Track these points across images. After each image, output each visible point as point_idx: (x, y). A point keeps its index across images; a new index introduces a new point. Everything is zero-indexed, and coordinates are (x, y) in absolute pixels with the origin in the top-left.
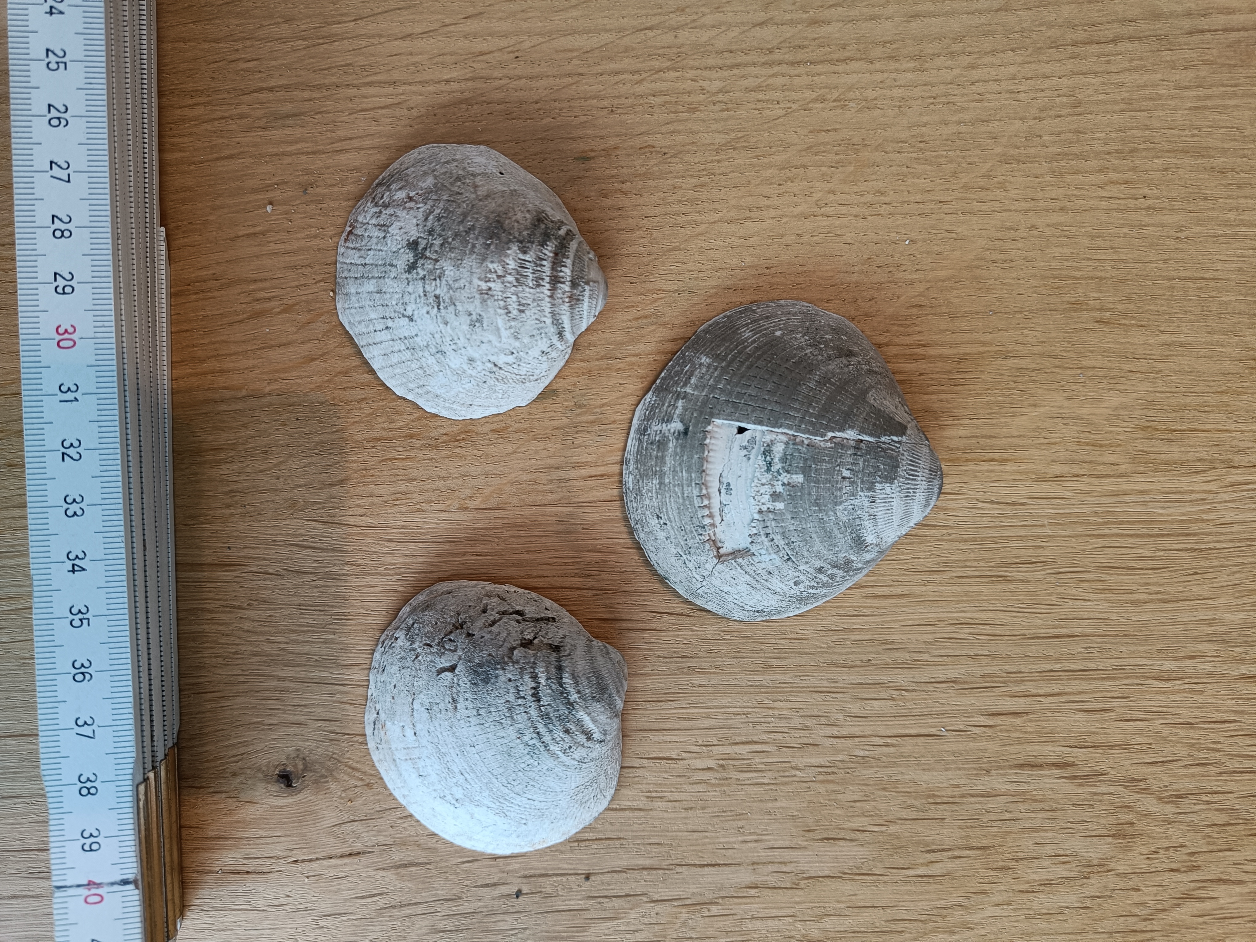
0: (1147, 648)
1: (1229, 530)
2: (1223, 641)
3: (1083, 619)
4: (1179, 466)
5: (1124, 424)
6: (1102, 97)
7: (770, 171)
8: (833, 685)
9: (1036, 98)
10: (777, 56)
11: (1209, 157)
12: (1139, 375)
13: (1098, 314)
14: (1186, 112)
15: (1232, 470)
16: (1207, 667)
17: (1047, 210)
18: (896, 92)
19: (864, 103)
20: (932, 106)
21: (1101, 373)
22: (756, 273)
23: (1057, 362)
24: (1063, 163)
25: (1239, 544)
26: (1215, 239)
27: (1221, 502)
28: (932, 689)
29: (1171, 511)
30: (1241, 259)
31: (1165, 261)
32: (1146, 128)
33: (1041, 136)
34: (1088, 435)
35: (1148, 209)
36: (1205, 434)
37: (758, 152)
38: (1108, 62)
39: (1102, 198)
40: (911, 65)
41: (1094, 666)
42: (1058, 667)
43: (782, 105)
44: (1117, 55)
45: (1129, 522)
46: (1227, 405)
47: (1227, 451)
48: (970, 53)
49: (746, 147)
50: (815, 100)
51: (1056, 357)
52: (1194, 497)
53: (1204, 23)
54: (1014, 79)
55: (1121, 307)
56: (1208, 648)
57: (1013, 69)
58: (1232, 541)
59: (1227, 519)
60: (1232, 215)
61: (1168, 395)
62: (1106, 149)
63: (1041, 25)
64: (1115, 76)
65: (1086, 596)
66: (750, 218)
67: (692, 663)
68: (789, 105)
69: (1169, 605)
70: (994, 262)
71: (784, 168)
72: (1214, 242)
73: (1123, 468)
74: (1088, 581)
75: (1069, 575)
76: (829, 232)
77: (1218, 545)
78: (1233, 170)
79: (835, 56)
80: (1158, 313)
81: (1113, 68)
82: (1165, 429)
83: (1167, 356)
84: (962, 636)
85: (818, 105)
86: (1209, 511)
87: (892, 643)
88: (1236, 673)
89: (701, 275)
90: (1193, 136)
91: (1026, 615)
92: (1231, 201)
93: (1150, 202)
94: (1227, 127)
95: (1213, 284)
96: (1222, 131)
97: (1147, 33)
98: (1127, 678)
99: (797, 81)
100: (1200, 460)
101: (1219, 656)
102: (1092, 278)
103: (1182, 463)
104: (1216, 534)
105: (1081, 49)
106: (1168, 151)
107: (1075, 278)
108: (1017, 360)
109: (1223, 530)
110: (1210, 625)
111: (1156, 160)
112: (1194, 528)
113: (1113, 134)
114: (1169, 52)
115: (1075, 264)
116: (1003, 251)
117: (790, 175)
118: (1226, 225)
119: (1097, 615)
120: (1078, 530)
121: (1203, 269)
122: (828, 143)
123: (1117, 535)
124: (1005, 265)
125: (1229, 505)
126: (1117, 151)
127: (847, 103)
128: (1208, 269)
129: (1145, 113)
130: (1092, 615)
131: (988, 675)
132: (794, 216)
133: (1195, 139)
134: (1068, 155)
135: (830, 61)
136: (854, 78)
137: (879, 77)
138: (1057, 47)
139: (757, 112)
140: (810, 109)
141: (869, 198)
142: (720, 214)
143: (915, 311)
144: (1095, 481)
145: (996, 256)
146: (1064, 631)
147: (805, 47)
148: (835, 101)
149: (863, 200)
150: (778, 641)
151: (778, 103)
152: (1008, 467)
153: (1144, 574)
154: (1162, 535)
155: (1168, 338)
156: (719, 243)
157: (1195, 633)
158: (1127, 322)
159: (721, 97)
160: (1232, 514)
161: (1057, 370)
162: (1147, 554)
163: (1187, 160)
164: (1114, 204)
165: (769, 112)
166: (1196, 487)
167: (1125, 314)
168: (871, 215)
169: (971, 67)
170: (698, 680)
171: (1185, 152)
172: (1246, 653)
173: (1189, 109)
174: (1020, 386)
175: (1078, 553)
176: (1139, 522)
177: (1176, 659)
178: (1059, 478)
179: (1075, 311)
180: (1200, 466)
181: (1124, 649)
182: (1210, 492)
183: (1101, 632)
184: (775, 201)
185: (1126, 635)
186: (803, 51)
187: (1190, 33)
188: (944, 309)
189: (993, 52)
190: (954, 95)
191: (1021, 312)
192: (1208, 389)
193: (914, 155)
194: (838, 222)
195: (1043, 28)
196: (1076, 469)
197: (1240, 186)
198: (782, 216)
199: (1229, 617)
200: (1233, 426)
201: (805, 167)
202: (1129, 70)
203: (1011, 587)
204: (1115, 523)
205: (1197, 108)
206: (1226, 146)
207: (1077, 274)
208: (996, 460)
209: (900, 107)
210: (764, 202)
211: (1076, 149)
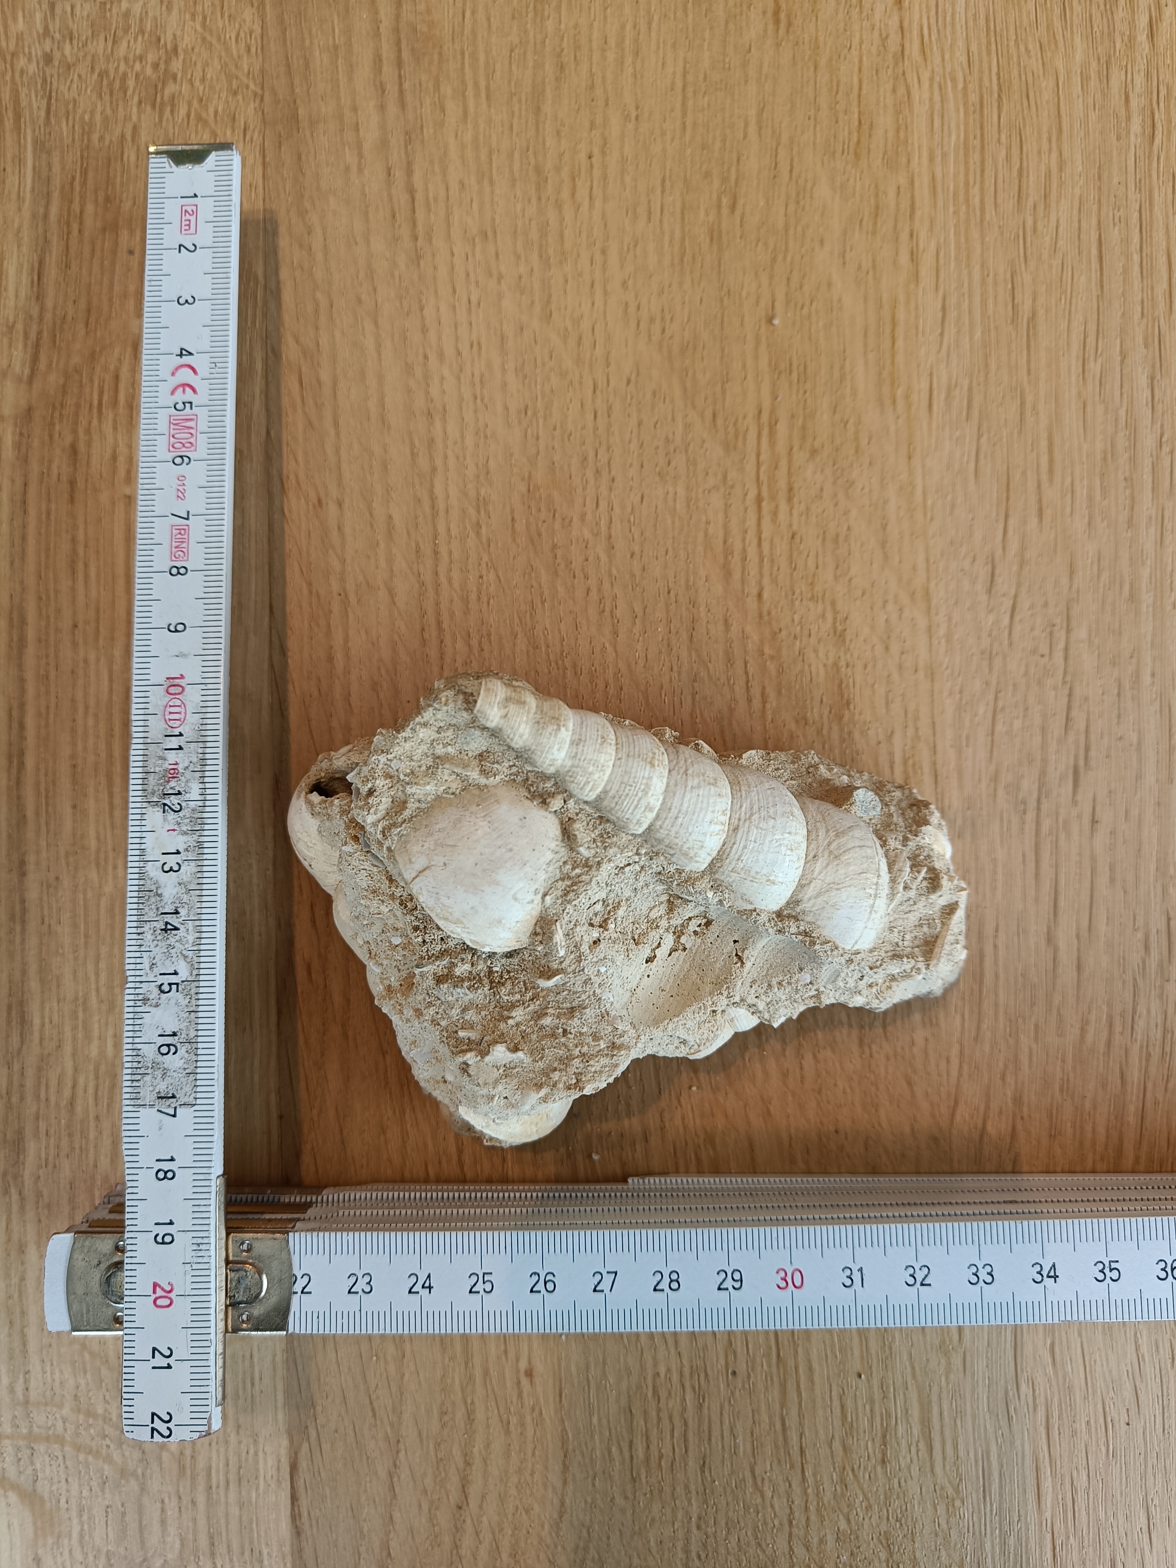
0: (1115, 153)
1: (976, 57)
2: (1108, 63)
3: (1080, 229)
4: (901, 117)
5: (852, 181)
6: (475, 206)
7: (559, 588)
8: (1153, 522)
9: (477, 282)
10: (428, 577)
11: (543, 83)
12: (795, 164)
13: (725, 211)
14: (493, 110)
15: (906, 53)
16: (1139, 80)
17: (604, 268)
18: (469, 440)
19: (482, 479)
20: (486, 400)
21: (792, 208)
22: (674, 604)
23: (780, 258)
24: (551, 252)
25: (993, 45)
26: (639, 76)
27: (944, 67)
28: (1160, 406)
29: (953, 125)
30: (661, 45)
31: (663, 133)
32: (511, 155)
33: (520, 277)
34: (864, 223)
35: (603, 153)
36: (864, 86)
37: (537, 602)
38: (436, 199)
39: (591, 206)
40: (438, 424)
41: (1136, 215)
42: (1136, 258)
43: (484, 572)
44: (427, 190)
45: (967, 174)
46: (830, 60)
47: (884, 60)
48: (426, 357)
49: (531, 615)
50: (478, 534)
51: (774, 260)
52: (937, 98)
53: (392, 89)
54: (454, 307)
55: (716, 183)
56: (1117, 78)
57: (443, 308)
58: (989, 53)
59: (963, 59)
60: (611, 56)
61: (818, 128)
62: (534, 201)
63: (392, 275)
64: (451, 192)
65: (1053, 224)
66: (612, 612)
67: (1127, 685)
68: (484, 565)
69: (1065, 127)
70: (663, 331)
71: (556, 573)
72: (642, 76)
73: (903, 180)
74: (1035, 222)
75: (1028, 244)
76: (629, 521)
77: (995, 70)
78: (559, 56)
79: (428, 510)
80: (724, 141)
81: (442, 193)
82: (858, 132)
83: (774, 131)
84: (1098, 370)
85: (484, 530)
86: (954, 80)
87: (1105, 452)
88: (1146, 46)
89: (675, 668)
90: (520, 101)
91: (1074, 294)
92: (594, 57)
93: (596, 151)
94: (510, 63)
95: (690, 78)
96: (514, 68)
97: (403, 156)
98: (1150, 176)
99: (456, 555)
100: (894, 91)
101: (1126, 66)
102: (683, 219)
103: (898, 112)
104: (981, 72)
105: (420, 228)
106: (537, 130)
107: (683, 239)
108: (778, 304)
109: (977, 63)
110: (1088, 78)
111: (548, 144)
112: (973, 98)
113: (519, 194)
114: (425, 130)
115: (667, 238)
116: (652, 320)
117: (563, 566)
118: (622, 63)
119: (1075, 212)
120: (975, 234)
121: (672, 89)
122: (527, 520)
123: (982, 189)
124: (668, 318)
125: (947, 56)
126: (538, 188)
127: (481, 499)
128: (673, 83)
129: (494, 157)
130: (1076, 219)
131: (1146, 339)
132: (610, 562)
133: (523, 99)
134: (541, 246)
135: (435, 515)
136: (453, 491)
137: (452, 462)
138: (419, 258)
139: (492, 601)
140: (489, 540)
141: (590, 474)
142: (607, 645)
143: (720, 422)
144: (918, 213)
145: (657, 328)
146: (1094, 251)
147: (417, 545)
148: (479, 512)
149: (592, 481)
150: (1101, 585)
151: (481, 577)
152: (901, 316)
153: (1027, 156)
154: (982, 135)
155: (752, 129)
156: (639, 646)
157: (1098, 96)
158: (733, 177)
159: (474, 642)
160: (958, 54)
161: (789, 259)
162: (1004, 153)
163: (547, 108)
164: (598, 192)
165: (492, 589)
166: (926, 95)
167: (725, 180)
168: (610, 471)
169: (441, 355)
170: (1147, 679)
171: (538, 110)
172: (1122, 35)
173: (489, 106)
174: (807, 303)
175: (1002, 234)
176: (966, 163)
177: (1128, 118)
178: (914, 257)
179: (720, 236)
180: (902, 91)
181: (1115, 180)
182: (932, 79)
183: (1095, 207)
184: (593, 582)
185: (1100, 178)
186: (422, 547)
187: (402, 105)
188: (718, 388)
189: (424, 330)
190: (473, 375)
191: (722, 300)
192: (812, 82)
193: (541, 421)
194: (617, 510)
195: (397, 274)
196: (904, 236)
197: (577, 47)
198: (610, 575)
199: (1079, 57)
200: (855, 53)
201: (554, 547)
202: (445, 175)
203: (1041, 312)
204: (967, 192)
205: (488, 98)
206: (531, 64)
207: (678, 235)
208: (893, 331)
209: (486, 437)
210: (594, 595)
211: (534, 235)
